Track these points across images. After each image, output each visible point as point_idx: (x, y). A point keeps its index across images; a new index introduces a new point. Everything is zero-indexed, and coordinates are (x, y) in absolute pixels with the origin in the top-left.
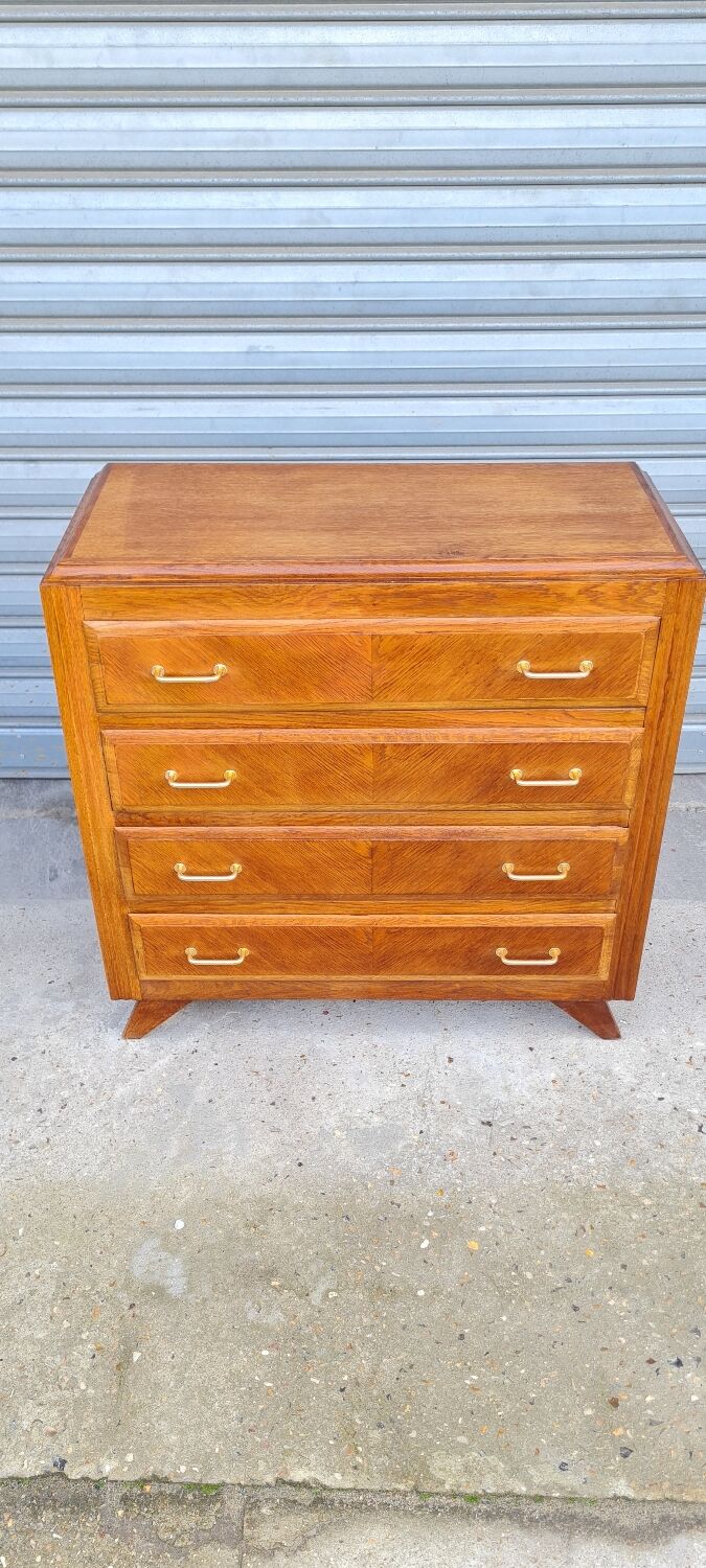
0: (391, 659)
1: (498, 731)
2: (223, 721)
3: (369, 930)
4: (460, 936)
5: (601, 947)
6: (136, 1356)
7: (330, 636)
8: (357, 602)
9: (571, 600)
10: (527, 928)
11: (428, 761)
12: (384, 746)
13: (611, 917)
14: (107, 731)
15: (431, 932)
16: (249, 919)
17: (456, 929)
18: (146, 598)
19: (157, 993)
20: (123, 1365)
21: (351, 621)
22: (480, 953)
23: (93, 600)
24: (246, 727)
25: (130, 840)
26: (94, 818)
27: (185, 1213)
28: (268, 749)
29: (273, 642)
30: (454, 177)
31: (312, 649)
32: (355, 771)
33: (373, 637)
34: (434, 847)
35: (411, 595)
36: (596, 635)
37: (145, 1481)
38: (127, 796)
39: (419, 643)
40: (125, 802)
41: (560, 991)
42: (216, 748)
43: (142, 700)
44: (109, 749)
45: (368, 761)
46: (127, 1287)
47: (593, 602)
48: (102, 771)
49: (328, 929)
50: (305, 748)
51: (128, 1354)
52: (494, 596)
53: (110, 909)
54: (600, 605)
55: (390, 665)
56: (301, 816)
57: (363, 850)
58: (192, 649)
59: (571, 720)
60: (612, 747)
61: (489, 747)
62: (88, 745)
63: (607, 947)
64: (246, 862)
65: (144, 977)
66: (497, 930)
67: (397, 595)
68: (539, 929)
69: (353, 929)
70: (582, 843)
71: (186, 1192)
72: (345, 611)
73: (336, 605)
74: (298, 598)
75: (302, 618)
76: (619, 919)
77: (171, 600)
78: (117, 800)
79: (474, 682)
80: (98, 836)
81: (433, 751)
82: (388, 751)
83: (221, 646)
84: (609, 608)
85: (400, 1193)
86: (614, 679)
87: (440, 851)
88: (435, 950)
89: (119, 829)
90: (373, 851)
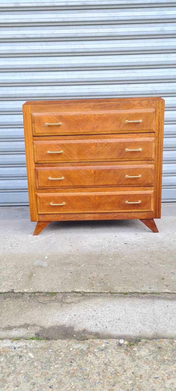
0: (98, 120)
1: (122, 139)
2: (60, 138)
3: (94, 196)
4: (116, 197)
5: (151, 200)
6: (34, 275)
7: (84, 115)
8: (90, 107)
9: (136, 106)
10: (132, 194)
11: (106, 147)
12: (97, 143)
13: (152, 191)
14: (35, 141)
15: (109, 196)
16: (66, 194)
17: (115, 195)
18: (45, 107)
19: (42, 219)
20: (31, 276)
21: (89, 112)
22: (121, 202)
23: (33, 108)
24: (66, 140)
25: (38, 171)
26: (30, 166)
27: (48, 256)
28: (70, 145)
29: (72, 117)
30: (108, 68)
31: (81, 118)
32: (90, 150)
33: (94, 115)
34: (109, 171)
35: (101, 105)
36: (142, 113)
37: (36, 293)
39: (104, 116)
40: (38, 160)
41: (142, 216)
42: (59, 145)
43: (43, 132)
44: (35, 146)
45: (93, 147)
46: (32, 266)
47: (141, 106)
48: (33, 152)
49: (84, 196)
50: (79, 144)
51: (32, 275)
52: (119, 105)
53: (32, 193)
54: (142, 107)
55: (97, 122)
56: (78, 164)
57: (93, 173)
58: (54, 119)
59: (138, 136)
60: (148, 142)
61: (120, 143)
62: (30, 146)
63: (152, 200)
64: (65, 176)
65: (40, 213)
66: (125, 195)
67: (99, 105)
68: (135, 195)
69: (90, 196)
70: (144, 169)
71: (48, 254)
72: (87, 109)
73: (85, 108)
74: (77, 106)
75: (78, 111)
76: (154, 192)
77: (50, 107)
78: (36, 160)
79: (116, 126)
80: (30, 171)
81: (108, 144)
82: (98, 145)
83: (61, 118)
84: (145, 107)
85: (103, 253)
86: (147, 124)
87: (111, 172)
88: (110, 202)
89: (36, 168)
90: (95, 172)
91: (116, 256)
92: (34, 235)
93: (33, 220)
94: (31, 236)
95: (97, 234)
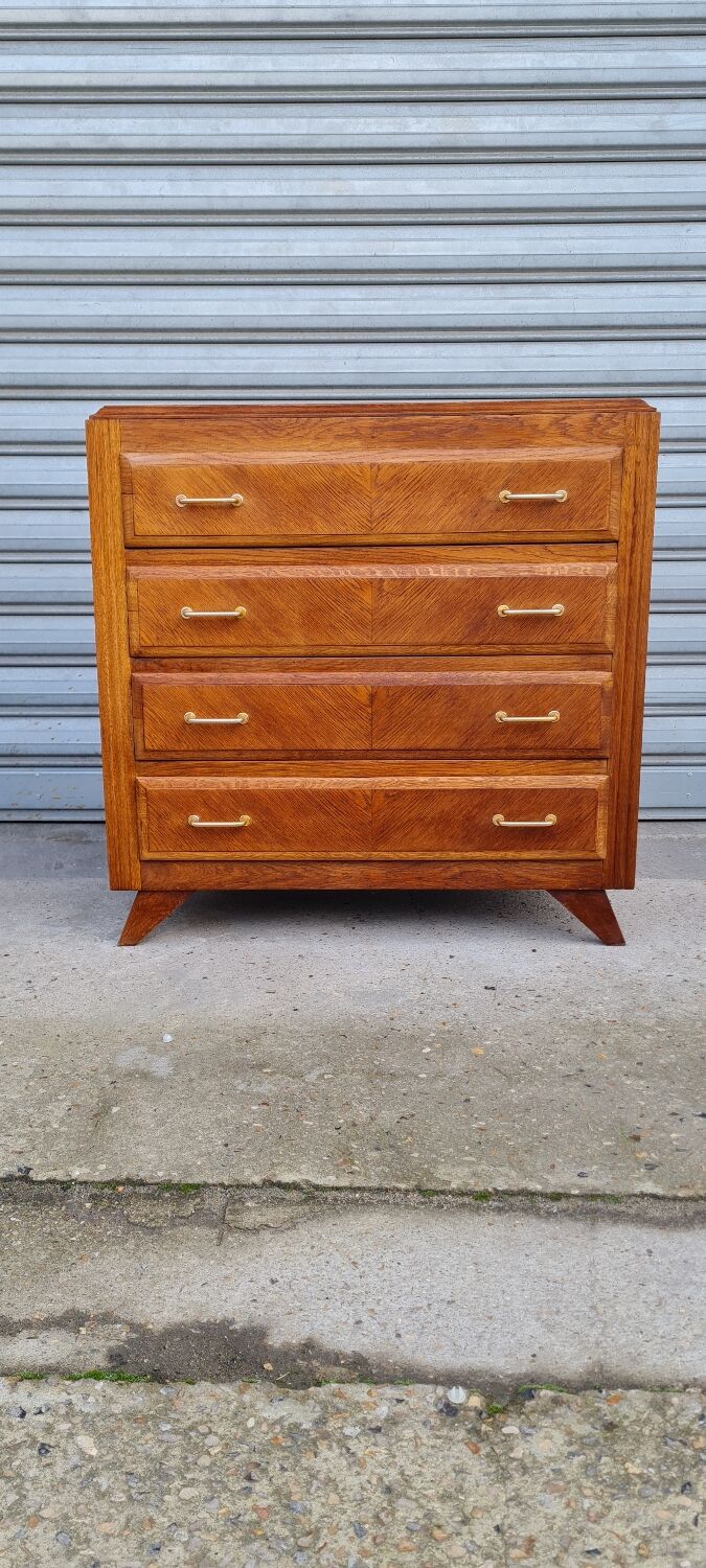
0: (388, 489)
1: (485, 567)
2: (237, 557)
3: (369, 793)
4: (457, 799)
5: (596, 814)
6: (115, 1110)
7: (334, 466)
8: (357, 435)
9: (543, 433)
10: (523, 790)
11: (421, 597)
12: (382, 580)
13: (604, 778)
14: (133, 568)
15: (428, 795)
16: (253, 783)
17: (454, 791)
18: (176, 431)
19: (157, 881)
20: (100, 1114)
21: (354, 456)
22: (477, 821)
23: (130, 432)
24: (259, 564)
25: (145, 685)
26: (111, 666)
27: (175, 1034)
28: (275, 584)
29: (285, 473)
30: (437, 278)
31: (319, 478)
32: (355, 608)
33: (372, 466)
34: (430, 692)
35: (404, 427)
36: (568, 464)
37: (119, 1183)
38: (145, 637)
39: (412, 473)
40: (143, 644)
41: (558, 877)
42: (230, 584)
43: (166, 531)
44: (132, 585)
45: (368, 597)
46: (110, 1071)
47: (563, 434)
48: (123, 613)
49: (329, 792)
50: (311, 583)
51: (106, 1109)
52: (476, 428)
53: (119, 774)
54: (570, 436)
55: (387, 496)
56: (305, 662)
57: (364, 699)
58: (213, 479)
59: (550, 556)
60: (589, 581)
61: (478, 581)
62: (113, 584)
63: (601, 813)
64: (254, 711)
65: (147, 855)
66: (491, 794)
67: (394, 428)
68: (534, 792)
69: (352, 792)
70: (571, 688)
71: (177, 1024)
72: (348, 444)
73: (339, 438)
74: (307, 431)
75: (309, 450)
76: (611, 782)
77: (197, 432)
78: (135, 642)
79: (462, 513)
80: (113, 687)
81: (427, 584)
82: (385, 586)
83: (239, 476)
84: (577, 439)
85: (397, 1024)
86: (587, 509)
87: (436, 697)
88: (432, 818)
89: (136, 675)
90: (373, 697)
91: (450, 1040)
92: (122, 943)
93: (118, 885)
94: (109, 948)
95: (374, 948)
